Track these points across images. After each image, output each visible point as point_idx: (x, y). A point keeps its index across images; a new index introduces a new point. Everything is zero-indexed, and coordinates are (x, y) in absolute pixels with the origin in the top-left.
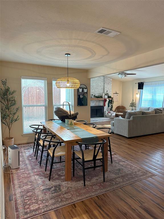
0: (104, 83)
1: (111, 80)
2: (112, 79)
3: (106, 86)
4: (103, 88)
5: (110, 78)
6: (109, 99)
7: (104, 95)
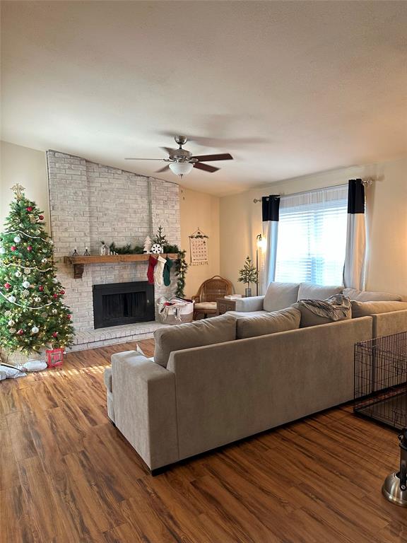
0: (150, 203)
1: (177, 190)
2: (180, 186)
3: (159, 212)
4: (146, 218)
5: (169, 185)
6: (167, 259)
7: (148, 242)
